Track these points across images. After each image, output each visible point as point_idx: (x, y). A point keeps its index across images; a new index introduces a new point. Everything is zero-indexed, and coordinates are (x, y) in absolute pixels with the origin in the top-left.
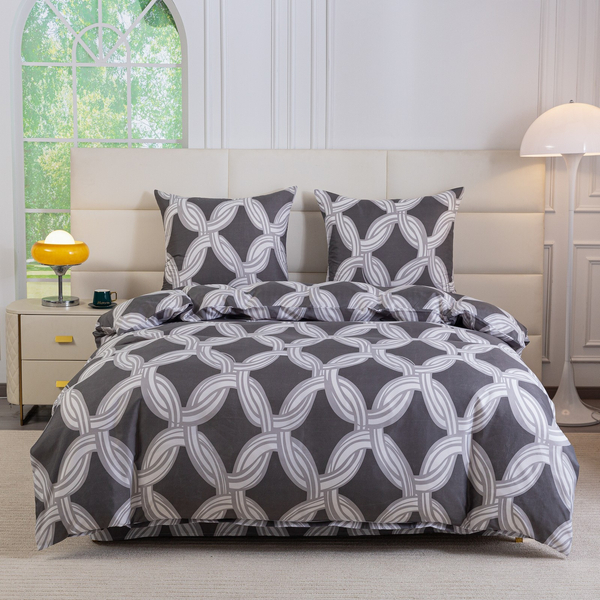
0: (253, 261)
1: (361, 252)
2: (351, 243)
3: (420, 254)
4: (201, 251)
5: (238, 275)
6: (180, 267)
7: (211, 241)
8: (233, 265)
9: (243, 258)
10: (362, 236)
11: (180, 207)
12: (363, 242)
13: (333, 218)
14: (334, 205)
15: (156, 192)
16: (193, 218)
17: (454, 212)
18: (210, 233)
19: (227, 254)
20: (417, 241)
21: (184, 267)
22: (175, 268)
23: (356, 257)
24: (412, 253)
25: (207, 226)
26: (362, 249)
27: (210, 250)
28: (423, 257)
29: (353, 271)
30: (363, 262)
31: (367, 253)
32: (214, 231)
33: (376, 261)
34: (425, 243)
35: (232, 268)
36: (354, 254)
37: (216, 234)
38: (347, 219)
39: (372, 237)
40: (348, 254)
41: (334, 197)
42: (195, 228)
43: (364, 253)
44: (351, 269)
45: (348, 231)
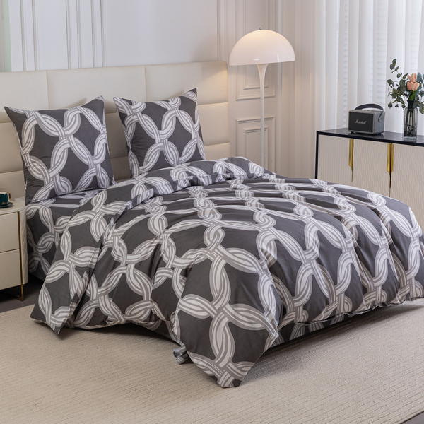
0: (98, 154)
1: (161, 140)
2: (153, 133)
3: (193, 137)
4: (64, 151)
5: (90, 167)
6: (48, 166)
7: (69, 143)
8: (86, 159)
9: (92, 153)
10: (160, 128)
11: (37, 119)
12: (161, 132)
13: (135, 117)
14: (133, 107)
15: (6, 109)
16: (50, 126)
17: (199, 104)
18: (67, 136)
19: (81, 151)
20: (190, 128)
21: (52, 166)
22: (44, 167)
23: (159, 143)
24: (188, 136)
25: (64, 131)
26: (161, 136)
27: (70, 150)
28: (195, 139)
29: (158, 153)
30: (163, 146)
31: (165, 139)
32: (69, 135)
33: (171, 144)
34: (194, 128)
35: (86, 162)
36: (157, 142)
37: (72, 136)
38: (146, 117)
39: (166, 128)
40: (152, 142)
41: (130, 103)
42: (56, 134)
43: (163, 139)
44: (156, 152)
45: (148, 125)
